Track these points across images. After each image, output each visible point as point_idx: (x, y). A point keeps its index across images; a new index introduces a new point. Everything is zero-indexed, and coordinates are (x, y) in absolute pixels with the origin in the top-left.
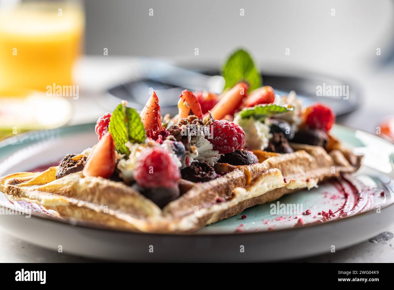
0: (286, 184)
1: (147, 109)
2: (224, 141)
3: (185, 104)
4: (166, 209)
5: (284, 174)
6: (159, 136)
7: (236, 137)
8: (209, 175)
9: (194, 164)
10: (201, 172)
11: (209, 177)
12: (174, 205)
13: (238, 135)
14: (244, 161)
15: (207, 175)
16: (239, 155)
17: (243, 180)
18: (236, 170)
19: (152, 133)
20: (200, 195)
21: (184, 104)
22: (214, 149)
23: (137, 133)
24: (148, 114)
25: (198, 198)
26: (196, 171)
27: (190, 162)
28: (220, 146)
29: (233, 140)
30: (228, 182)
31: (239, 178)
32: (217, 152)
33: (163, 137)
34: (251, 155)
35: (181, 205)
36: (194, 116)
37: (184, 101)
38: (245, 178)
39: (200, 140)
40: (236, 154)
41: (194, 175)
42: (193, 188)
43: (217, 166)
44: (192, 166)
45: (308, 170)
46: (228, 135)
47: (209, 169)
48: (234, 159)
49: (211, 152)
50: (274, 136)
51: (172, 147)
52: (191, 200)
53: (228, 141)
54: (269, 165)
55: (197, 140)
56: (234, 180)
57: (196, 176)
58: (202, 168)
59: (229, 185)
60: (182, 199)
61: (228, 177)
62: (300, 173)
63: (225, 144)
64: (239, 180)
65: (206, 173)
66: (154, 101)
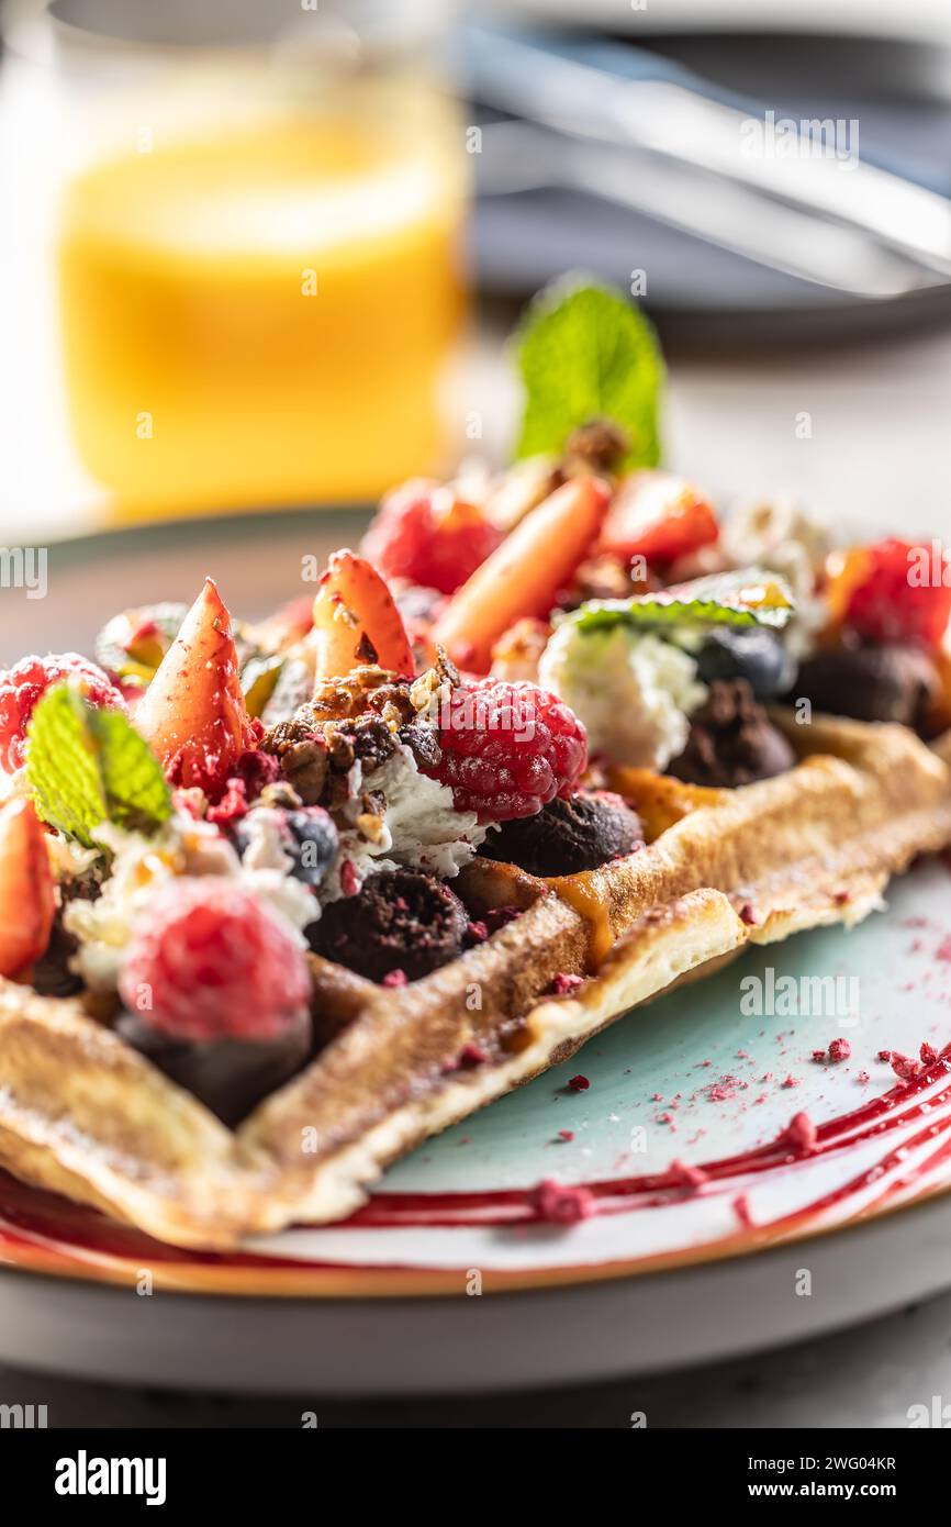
0: (752, 931)
1: (184, 655)
2: (497, 774)
3: (341, 617)
4: (252, 1129)
5: (747, 871)
6: (233, 783)
7: (547, 755)
8: (433, 937)
9: (375, 884)
10: (401, 922)
11: (433, 943)
12: (284, 1105)
13: (555, 744)
14: (581, 847)
15: (428, 936)
16: (559, 823)
17: (575, 942)
18: (545, 904)
19: (202, 764)
20: (394, 1043)
21: (336, 615)
22: (460, 807)
23: (138, 785)
24: (185, 674)
25: (386, 1057)
26: (382, 918)
27: (359, 878)
28: (483, 795)
29: (533, 772)
30: (511, 965)
31: (557, 937)
32: (471, 820)
33: (248, 785)
34: (609, 819)
35: (312, 1103)
36: (376, 669)
37: (338, 600)
38: (584, 932)
39: (400, 777)
40: (549, 819)
41: (376, 936)
42: (366, 1018)
43: (473, 871)
44: (367, 892)
45: (849, 836)
46: (513, 750)
47: (437, 903)
48: (542, 840)
49: (448, 820)
50: (713, 698)
51: (282, 839)
52: (353, 1074)
53: (513, 775)
54: (682, 851)
55: (390, 776)
56: (534, 953)
57: (385, 941)
58: (407, 904)
59: (515, 977)
60: (316, 1073)
61: (509, 946)
62: (812, 853)
63: (501, 788)
64: (559, 946)
65: (422, 927)
66: (209, 622)
